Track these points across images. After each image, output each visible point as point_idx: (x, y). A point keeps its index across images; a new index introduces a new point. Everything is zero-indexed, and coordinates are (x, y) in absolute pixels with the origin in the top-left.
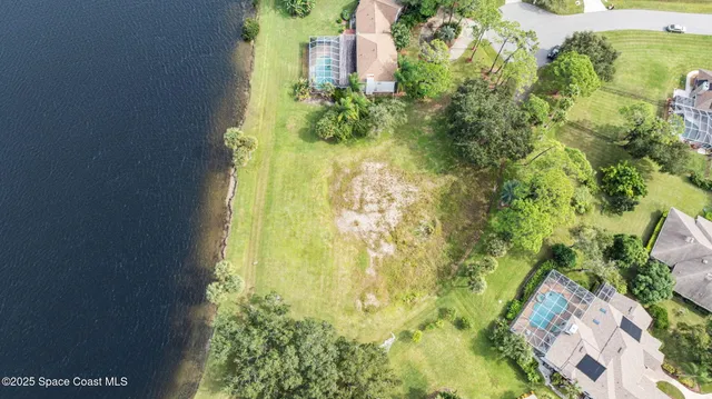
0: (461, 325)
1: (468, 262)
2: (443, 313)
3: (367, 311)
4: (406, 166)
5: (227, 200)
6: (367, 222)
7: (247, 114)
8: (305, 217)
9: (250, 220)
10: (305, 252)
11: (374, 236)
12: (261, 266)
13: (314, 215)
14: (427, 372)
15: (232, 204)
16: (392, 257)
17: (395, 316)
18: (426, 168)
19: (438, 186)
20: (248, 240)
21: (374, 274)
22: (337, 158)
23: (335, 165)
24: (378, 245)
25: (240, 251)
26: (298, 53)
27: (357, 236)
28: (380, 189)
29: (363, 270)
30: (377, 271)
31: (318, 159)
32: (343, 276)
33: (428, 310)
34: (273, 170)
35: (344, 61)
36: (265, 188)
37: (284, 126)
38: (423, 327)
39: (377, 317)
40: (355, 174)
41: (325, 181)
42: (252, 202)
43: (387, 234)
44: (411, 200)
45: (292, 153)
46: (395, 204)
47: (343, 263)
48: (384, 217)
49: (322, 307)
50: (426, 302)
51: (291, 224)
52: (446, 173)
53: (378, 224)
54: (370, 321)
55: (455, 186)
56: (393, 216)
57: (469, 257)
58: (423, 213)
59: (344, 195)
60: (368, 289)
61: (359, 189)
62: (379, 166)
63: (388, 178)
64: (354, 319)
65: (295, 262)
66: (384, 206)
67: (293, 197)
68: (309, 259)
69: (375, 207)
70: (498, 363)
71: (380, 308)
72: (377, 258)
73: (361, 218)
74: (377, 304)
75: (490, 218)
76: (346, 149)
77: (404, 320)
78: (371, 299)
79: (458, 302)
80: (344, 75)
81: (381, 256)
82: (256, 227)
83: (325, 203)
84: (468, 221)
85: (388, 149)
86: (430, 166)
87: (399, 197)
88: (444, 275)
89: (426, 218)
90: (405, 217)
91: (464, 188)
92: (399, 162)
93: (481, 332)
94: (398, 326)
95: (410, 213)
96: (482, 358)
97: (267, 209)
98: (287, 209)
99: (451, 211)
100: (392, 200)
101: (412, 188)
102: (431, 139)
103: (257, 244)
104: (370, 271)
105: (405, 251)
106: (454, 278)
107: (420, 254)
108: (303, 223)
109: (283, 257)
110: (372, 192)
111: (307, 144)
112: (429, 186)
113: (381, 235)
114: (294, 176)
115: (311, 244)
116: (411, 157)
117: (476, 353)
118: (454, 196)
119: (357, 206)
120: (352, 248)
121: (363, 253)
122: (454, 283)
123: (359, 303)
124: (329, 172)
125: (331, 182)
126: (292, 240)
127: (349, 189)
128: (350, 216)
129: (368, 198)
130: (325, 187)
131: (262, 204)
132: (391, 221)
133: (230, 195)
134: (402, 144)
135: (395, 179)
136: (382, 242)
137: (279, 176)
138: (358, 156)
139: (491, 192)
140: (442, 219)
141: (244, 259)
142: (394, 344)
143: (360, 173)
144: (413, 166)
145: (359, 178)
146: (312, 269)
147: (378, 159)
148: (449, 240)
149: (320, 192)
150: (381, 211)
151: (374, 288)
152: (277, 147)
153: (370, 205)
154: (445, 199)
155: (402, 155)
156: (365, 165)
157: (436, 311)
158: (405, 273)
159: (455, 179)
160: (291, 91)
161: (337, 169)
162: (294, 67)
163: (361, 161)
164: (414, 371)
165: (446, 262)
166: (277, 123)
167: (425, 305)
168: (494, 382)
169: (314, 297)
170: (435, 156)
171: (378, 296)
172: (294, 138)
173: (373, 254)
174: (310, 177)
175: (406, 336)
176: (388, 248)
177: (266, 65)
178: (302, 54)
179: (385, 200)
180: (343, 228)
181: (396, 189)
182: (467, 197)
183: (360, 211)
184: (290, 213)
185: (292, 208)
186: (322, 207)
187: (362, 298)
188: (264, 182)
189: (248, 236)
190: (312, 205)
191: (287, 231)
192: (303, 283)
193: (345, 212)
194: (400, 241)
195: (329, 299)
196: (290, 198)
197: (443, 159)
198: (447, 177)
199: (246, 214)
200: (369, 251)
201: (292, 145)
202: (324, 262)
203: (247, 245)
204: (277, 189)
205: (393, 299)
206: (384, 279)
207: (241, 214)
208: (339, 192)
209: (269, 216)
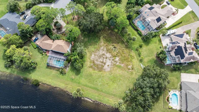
0: (141, 46)
1: (125, 40)
2: (137, 50)
3: (133, 69)
4: (95, 48)
5: (92, 102)
6: (108, 63)
7: (65, 90)
8: (103, 79)
9: (100, 96)
10: (113, 82)
11: (113, 62)
12: (114, 95)
13: (103, 77)
14: (150, 58)
15: (93, 100)
16: (120, 59)
17: (135, 61)
18: (97, 43)
19: (103, 41)
20: (106, 98)
21: (123, 64)
22: (87, 66)
23: (89, 67)
24: (116, 62)
25: (109, 100)
26: (49, 70)
27: (112, 66)
28: (100, 57)
29: (122, 67)
30: (122, 63)
31: (86, 72)
32: (122, 73)
33: (135, 53)
34: (86, 86)
35: (58, 56)
36: (91, 89)
37: (73, 79)
38: (140, 56)
39: (135, 67)
40: (94, 62)
41: (93, 71)
42: (95, 94)
43: (113, 58)
44: (105, 49)
45: (82, 79)
46: (105, 54)
47: (118, 72)
48: (108, 58)
49: (130, 81)
50: (133, 53)
51: (104, 84)
52: (100, 38)
53: (110, 60)
54: (135, 69)
55: (104, 37)
56: (108, 55)
57: (124, 39)
58: (109, 47)
59: (99, 67)
60: (127, 67)
61: (98, 62)
62: (93, 55)
63: (97, 54)
64: (134, 73)
65: (115, 85)
67: (96, 81)
68: (115, 81)
70: (151, 41)
71: (133, 65)
72: (119, 63)
73: (107, 64)
74: (131, 66)
75: (115, 31)
76: (85, 63)
77: (137, 60)
78: (130, 67)
79: (135, 45)
80: (62, 57)
81: (119, 61)
82: (103, 94)
84: (114, 37)
85: (89, 51)
86: (97, 42)
87: (103, 52)
88: (127, 47)
90: (110, 52)
91: (105, 35)
92: (93, 49)
93: (143, 42)
94: (138, 62)
95: (108, 51)
96: (150, 44)
97: (97, 90)
98: (99, 84)
99: (111, 40)
100: (104, 54)
101: (102, 48)
102: (89, 39)
103: (108, 95)
104: (122, 65)
105: (119, 55)
106: (129, 45)
107: (121, 51)
108: (105, 80)
109: (113, 88)
110: (100, 59)
111: (81, 74)
112: (102, 43)
113: (113, 60)
114: (90, 80)
115: (111, 79)
116: (93, 46)
117: (148, 45)
118: (107, 38)
119: (103, 64)
120: (115, 68)
121: (117, 66)
122: (130, 45)
123: (130, 70)
124: (91, 69)
125: (94, 69)
126: (109, 84)
127: (98, 65)
128: (106, 67)
129: (102, 60)
130: (95, 71)
131: (95, 91)
132: (110, 56)
133: (90, 101)
134: (88, 47)
135: (98, 52)
136: (115, 60)
137: (90, 85)
138: (88, 60)
139: (108, 29)
140: (112, 43)
141: (111, 100)
142: (142, 64)
143: (94, 61)
144: (96, 46)
145: (95, 61)
146: (118, 81)
147: (91, 55)
148: (118, 43)
149: (97, 73)
150: (106, 58)
151: (127, 65)
152: (79, 83)
153: (104, 60)
154: (108, 40)
156: (92, 59)
158: (125, 56)
159: (102, 37)
160: (61, 75)
161: (91, 67)
162: (54, 72)
163: (90, 60)
164: (150, 61)
165: (124, 46)
166: (71, 81)
167: (134, 54)
168: (156, 43)
169: (126, 82)
170: (94, 40)
172: (78, 77)
174: (91, 75)
175: (141, 61)
176: (117, 59)
177: (50, 80)
178: (50, 69)
179: (103, 56)
180: (109, 69)
181: (101, 52)
182: (108, 35)
183: (105, 64)
184: (101, 83)
185: (99, 83)
186: (101, 74)
187: (129, 69)
188: (89, 89)
189: (104, 97)
190: (100, 77)
191: (106, 85)
192: (122, 84)
193: (104, 68)
194: (116, 55)
195: (128, 78)
196: (96, 83)
197: (96, 38)
198: (101, 38)
199: (98, 96)
200: (117, 64)
201: (80, 78)
202: (117, 77)
203: (107, 98)
204: (92, 86)
205: (131, 61)
206: (125, 62)
207: (97, 98)
208: (98, 68)
209: (100, 90)
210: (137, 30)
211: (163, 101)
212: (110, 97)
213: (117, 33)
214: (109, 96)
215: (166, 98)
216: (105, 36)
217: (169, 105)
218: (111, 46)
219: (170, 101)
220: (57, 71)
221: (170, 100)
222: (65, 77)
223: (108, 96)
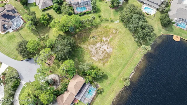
0: (100, 17)
2: (102, 21)
3: (117, 30)
4: (87, 54)
5: (134, 73)
6: (105, 47)
7: (118, 93)
8: (118, 57)
9: (131, 64)
10: (123, 49)
11: (105, 43)
12: (134, 52)
13: (116, 56)
14: (112, 13)
15: (133, 71)
16: (105, 37)
17: (111, 25)
18: (83, 51)
19: (83, 45)
21: (111, 36)
22: (102, 66)
23: (104, 65)
24: (106, 41)
25: (137, 58)
27: (109, 45)
28: (97, 52)
30: (110, 36)
31: (107, 69)
32: (117, 39)
33: (104, 23)
34: (119, 73)
35: (84, 91)
36: (124, 70)
37: (110, 83)
38: (108, 21)
39: (115, 28)
40: (101, 60)
41: (109, 62)
42: (129, 68)
43: (102, 42)
44: (92, 46)
45: (113, 75)
47: (116, 42)
48: (101, 46)
49: (126, 36)
51: (122, 57)
52: (80, 47)
53: (103, 45)
54: (117, 28)
55: (80, 43)
56: (98, 45)
57: (89, 27)
59: (106, 56)
60: (114, 33)
61: (102, 56)
62: (94, 58)
63: (94, 54)
64: (120, 30)
65: (126, 48)
66: (99, 48)
67: (118, 63)
68: (122, 47)
69: (101, 49)
70: (98, 7)
71: (114, 29)
72: (108, 38)
73: (106, 49)
74: (114, 30)
75: (78, 32)
76: (99, 67)
77: (110, 24)
78: (114, 31)
79: (97, 21)
80: (87, 87)
81: (107, 38)
82: (131, 61)
84: (83, 34)
85: (89, 61)
87: (94, 48)
88: (97, 27)
89: (92, 40)
90: (96, 43)
92: (88, 56)
93: (97, 13)
94: (112, 24)
95: (94, 44)
96: (100, 9)
97: (126, 64)
98: (121, 61)
99: (85, 38)
100: (96, 48)
101: (90, 48)
102: (77, 57)
103: (132, 57)
104: (111, 37)
105: (101, 36)
106: (95, 25)
107: (98, 33)
108: (119, 56)
109: (128, 51)
110: (100, 53)
111: (107, 75)
113: (104, 42)
114: (115, 68)
115: (120, 50)
116: (85, 56)
117: (101, 11)
118: (82, 41)
119: (105, 52)
120: (112, 43)
121: (110, 41)
123: (117, 32)
124: (106, 64)
125: (107, 61)
126: (124, 53)
127: (104, 57)
128: (108, 51)
129: (101, 52)
131: (126, 66)
132: (100, 44)
133: (133, 74)
134: (85, 60)
135: (92, 52)
136: (105, 41)
137: (120, 69)
138: (97, 64)
139: (73, 37)
140: (89, 38)
141: (137, 56)
142: (115, 21)
143: (99, 59)
145: (100, 58)
146: (123, 44)
147: (93, 60)
148: (90, 33)
149: (111, 60)
150: (100, 47)
151: (112, 33)
152: (115, 79)
153: (102, 50)
154: (84, 41)
155: (86, 57)
156: (97, 60)
157: (103, 22)
158: (104, 32)
159: (79, 44)
160: (102, 93)
161: (104, 63)
162: (98, 100)
163: (97, 62)
164: (115, 15)
165: (94, 29)
166: (111, 86)
167: (104, 24)
168: (101, 5)
169: (126, 39)
170: (79, 52)
171: (113, 31)
172: (109, 78)
173: (108, 40)
174: (112, 66)
175: (112, 21)
176: (104, 39)
178: (93, 103)
179: (98, 49)
180: (111, 49)
181: (94, 50)
182: (79, 39)
183: (105, 50)
184: (121, 60)
185: (120, 61)
186: (113, 56)
187: (116, 33)
189: (134, 61)
190: (115, 59)
191: (124, 56)
192: (127, 43)
193: (109, 52)
194: (101, 39)
195: (123, 37)
197: (78, 50)
198: (80, 46)
199: (132, 66)
200: (109, 41)
201: (111, 76)
202: (120, 44)
203: (135, 59)
204: (121, 67)
205: (110, 29)
206: (109, 34)
207: (133, 66)
208: (107, 58)
209: (126, 62)
210: (85, 14)
212: (135, 56)
213: (80, 31)
214: (134, 56)
215: (146, 15)
216: (80, 41)
217: (152, 15)
219: (150, 13)
220: (97, 96)
221: (148, 13)
222: (106, 90)
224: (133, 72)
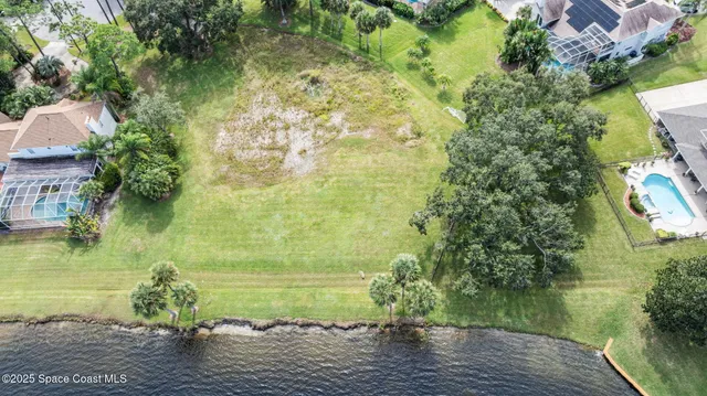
1: (352, 48)
2: (413, 67)
3: (419, 135)
4: (226, 107)
8: (292, 213)
9: (292, 291)
10: (343, 209)
11: (320, 133)
12: (367, 266)
13: (287, 202)
15: (262, 322)
16: (348, 114)
17: (421, 104)
18: (232, 87)
19: (257, 76)
20: (325, 290)
21: (370, 130)
22: (204, 181)
23: (214, 183)
24: (334, 128)
25: (344, 298)
26: (11, 247)
27: (320, 151)
28: (255, 131)
29: (366, 141)
30: (366, 127)
31: (201, 204)
32: (376, 161)
33: (411, 79)
34: (211, 265)
36: (240, 275)
37: (138, 256)
38: (432, 83)
39: (424, 124)
40: (231, 159)
41: (236, 193)
42: (264, 290)
43: (317, 120)
44: (273, 98)
46: (277, 114)
47: (359, 163)
48: (294, 125)
49: (421, 183)
50: (401, 81)
51: (301, 231)
52: (242, 69)
53: (305, 130)
54: (430, 131)
55: (260, 61)
56: (292, 115)
57: (345, 48)
58: (290, 87)
59: (261, 169)
60: (391, 135)
61: (253, 152)
62: (222, 134)
63: (241, 123)
64: (432, 146)
65: (359, 220)
66: (280, 125)
67: (259, 231)
68: (354, 202)
70: (460, 24)
71: (414, 122)
72: (350, 128)
73: (296, 148)
74: (409, 125)
75: (299, 34)
76: (192, 171)
77: (425, 100)
78: (403, 131)
79: (398, 55)
81: (348, 125)
82: (305, 280)
83: (271, 190)
84: (303, 50)
85: (201, 126)
86: (231, 83)
87: (268, 111)
88: (368, 67)
90: (295, 104)
91: (262, 54)
92: (219, 113)
94: (433, 106)
96: (457, 36)
97: (273, 266)
98: (277, 238)
99: (290, 64)
100: (272, 118)
101: (258, 98)
102: (193, 84)
103: (331, 276)
104: (367, 134)
105: (339, 101)
106: (372, 59)
107: (344, 86)
108: (300, 214)
109: (352, 236)
110: (260, 138)
111: (174, 221)
112: (256, 83)
113: (319, 126)
114: (225, 232)
115: (332, 201)
116: (215, 102)
117: (453, 40)
118: (271, 62)
119: (278, 154)
120: (337, 154)
121: (343, 144)
122: (377, 59)
123: (410, 143)
125: (240, 185)
126: (326, 226)
127: (253, 164)
128: (293, 159)
129: (267, 141)
130: (244, 192)
132: (301, 117)
134: (195, 112)
135: (244, 115)
136: (328, 124)
137: (229, 255)
138: (204, 156)
139: (269, 33)
140: (300, 71)
142: (455, 107)
143: (230, 153)
144: (228, 99)
145: (237, 153)
146: (368, 198)
147: (213, 135)
148: (326, 64)
149: (253, 197)
150: (287, 128)
151: (389, 130)
153: (278, 139)
155: (212, 110)
156: (218, 148)
157: (412, 73)
158: (368, 100)
159: (249, 61)
160: (78, 251)
161: (222, 180)
162: (36, 251)
163: (212, 153)
165: (353, 66)
166: (130, 268)
167: (405, 81)
168: (480, 26)
169: (407, 193)
170: (216, 79)
171: (400, 125)
172: (161, 239)
173: (345, 133)
174: (228, 212)
175: (445, 97)
176: (337, 118)
177: (18, 293)
179: (272, 124)
180: (309, 166)
181: (257, 115)
182: (274, 50)
183: (285, 150)
184: (285, 233)
185: (276, 232)
186: (278, 193)
187: (404, 140)
188: (230, 276)
189: (319, 290)
190: (273, 206)
191: (313, 234)
192: (388, 207)
193: (286, 166)
194: (327, 106)
195: (408, 176)
196: (261, 236)
197: (222, 72)
198: (246, 67)
199: (282, 296)
200: (341, 137)
201: (173, 240)
202: (357, 184)
203: (334, 291)
204: (244, 255)
205: (402, 111)
206: (379, 120)
207: (281, 303)
208: (255, 176)
209: (287, 262)
210: (388, 4)
211: (615, 221)
212: (348, 282)
213: (309, 37)
214: (343, 279)
216: (264, 57)
217: (656, 225)
218: (298, 83)
220: (55, 240)
222: (95, 256)
223: (335, 279)
224: (254, 321)
